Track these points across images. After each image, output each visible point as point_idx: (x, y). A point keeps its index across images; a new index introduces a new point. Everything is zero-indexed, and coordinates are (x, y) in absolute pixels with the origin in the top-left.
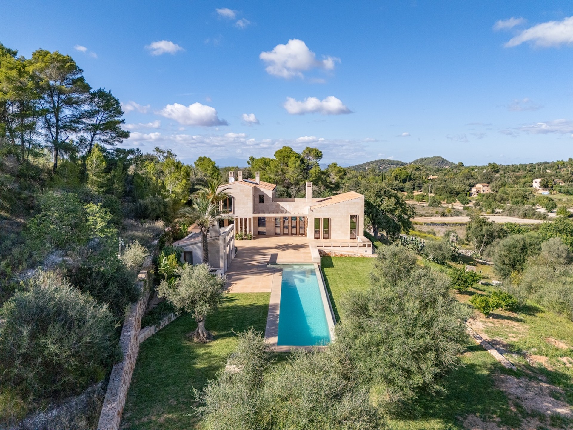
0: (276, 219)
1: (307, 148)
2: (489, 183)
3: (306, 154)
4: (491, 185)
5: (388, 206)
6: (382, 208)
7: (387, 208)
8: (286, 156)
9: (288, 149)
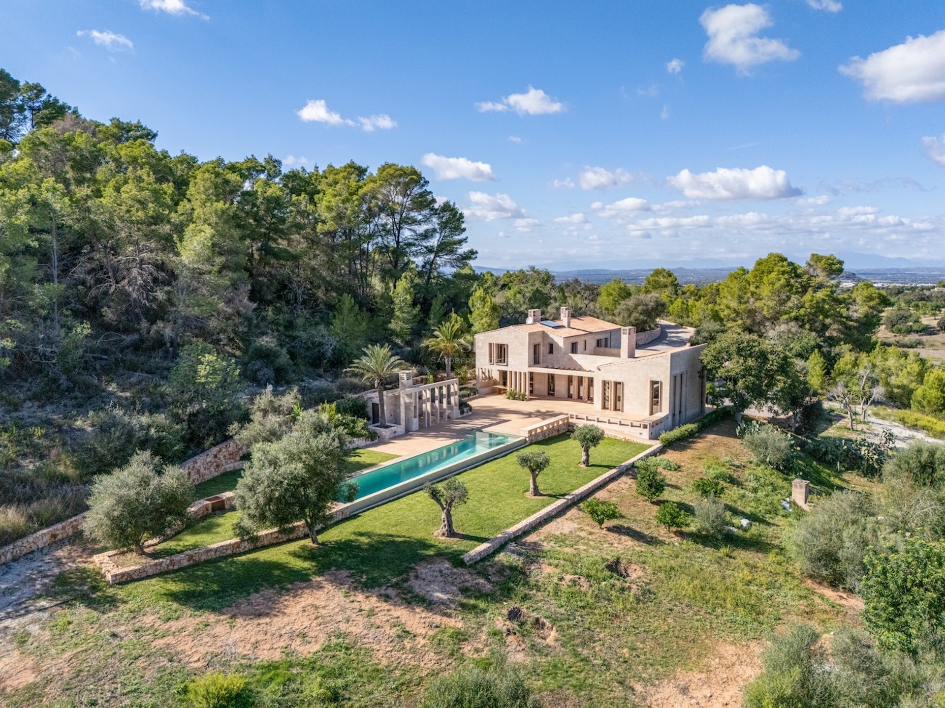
0: (552, 377)
1: (813, 255)
3: (810, 266)
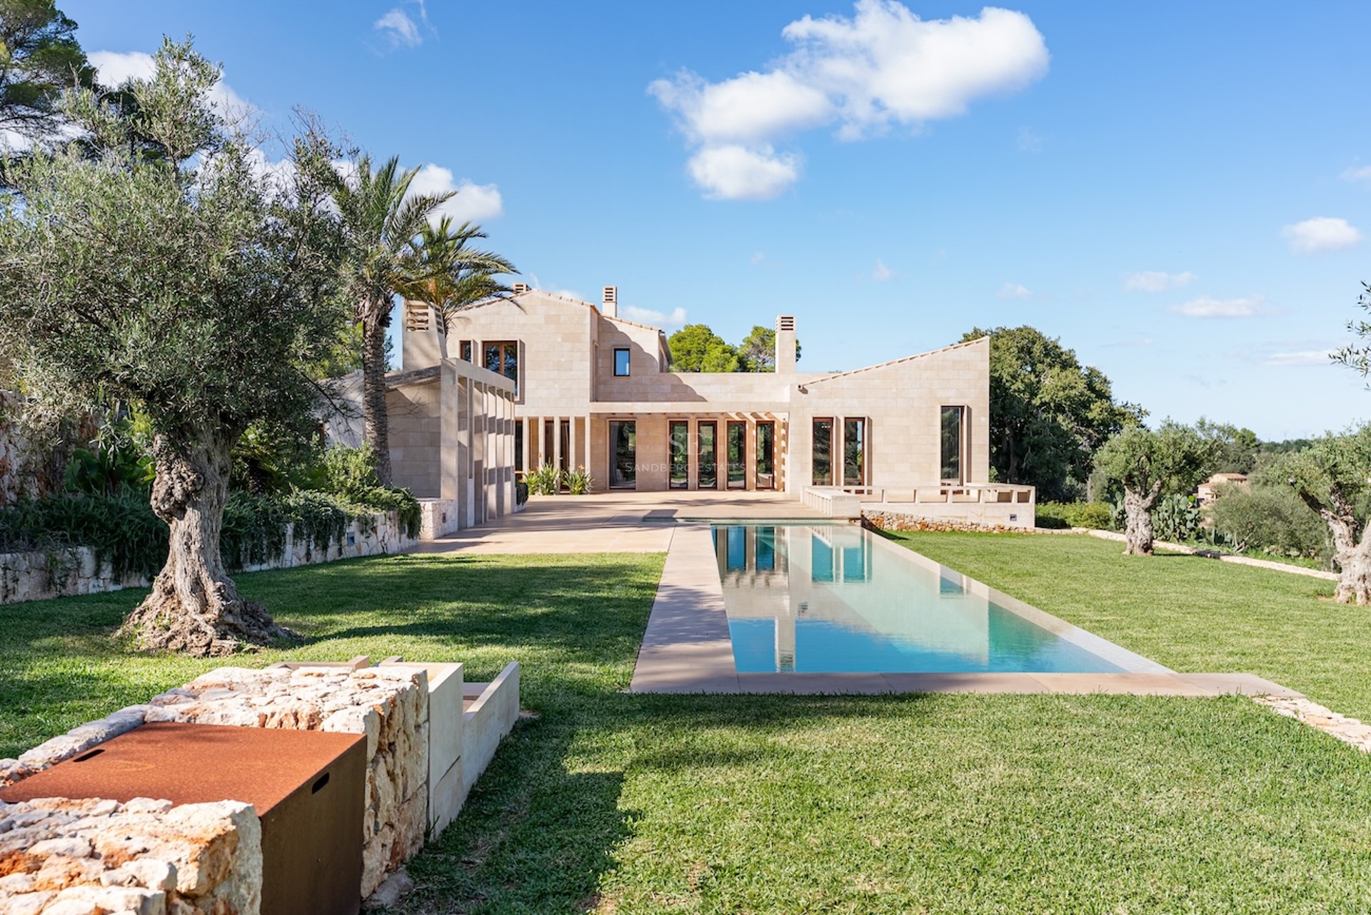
1: (756, 329)
2: (1244, 473)
3: (754, 345)
4: (1251, 475)
5: (1064, 389)
6: (1044, 396)
7: (1061, 393)
8: (694, 349)
9: (699, 331)
